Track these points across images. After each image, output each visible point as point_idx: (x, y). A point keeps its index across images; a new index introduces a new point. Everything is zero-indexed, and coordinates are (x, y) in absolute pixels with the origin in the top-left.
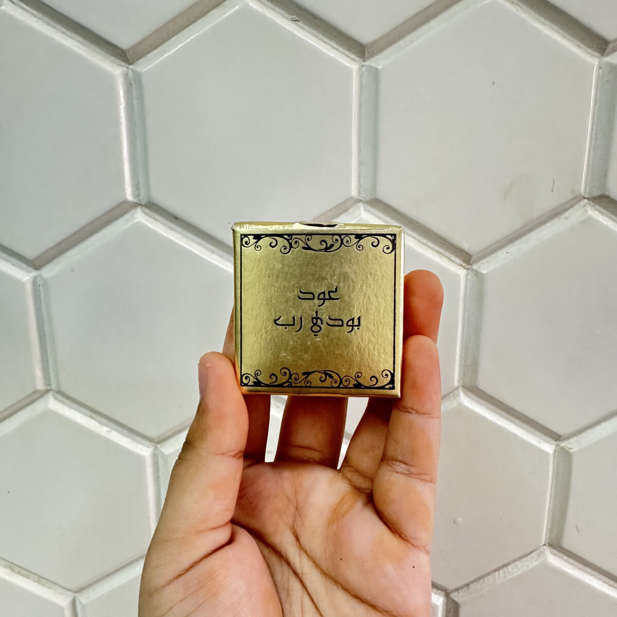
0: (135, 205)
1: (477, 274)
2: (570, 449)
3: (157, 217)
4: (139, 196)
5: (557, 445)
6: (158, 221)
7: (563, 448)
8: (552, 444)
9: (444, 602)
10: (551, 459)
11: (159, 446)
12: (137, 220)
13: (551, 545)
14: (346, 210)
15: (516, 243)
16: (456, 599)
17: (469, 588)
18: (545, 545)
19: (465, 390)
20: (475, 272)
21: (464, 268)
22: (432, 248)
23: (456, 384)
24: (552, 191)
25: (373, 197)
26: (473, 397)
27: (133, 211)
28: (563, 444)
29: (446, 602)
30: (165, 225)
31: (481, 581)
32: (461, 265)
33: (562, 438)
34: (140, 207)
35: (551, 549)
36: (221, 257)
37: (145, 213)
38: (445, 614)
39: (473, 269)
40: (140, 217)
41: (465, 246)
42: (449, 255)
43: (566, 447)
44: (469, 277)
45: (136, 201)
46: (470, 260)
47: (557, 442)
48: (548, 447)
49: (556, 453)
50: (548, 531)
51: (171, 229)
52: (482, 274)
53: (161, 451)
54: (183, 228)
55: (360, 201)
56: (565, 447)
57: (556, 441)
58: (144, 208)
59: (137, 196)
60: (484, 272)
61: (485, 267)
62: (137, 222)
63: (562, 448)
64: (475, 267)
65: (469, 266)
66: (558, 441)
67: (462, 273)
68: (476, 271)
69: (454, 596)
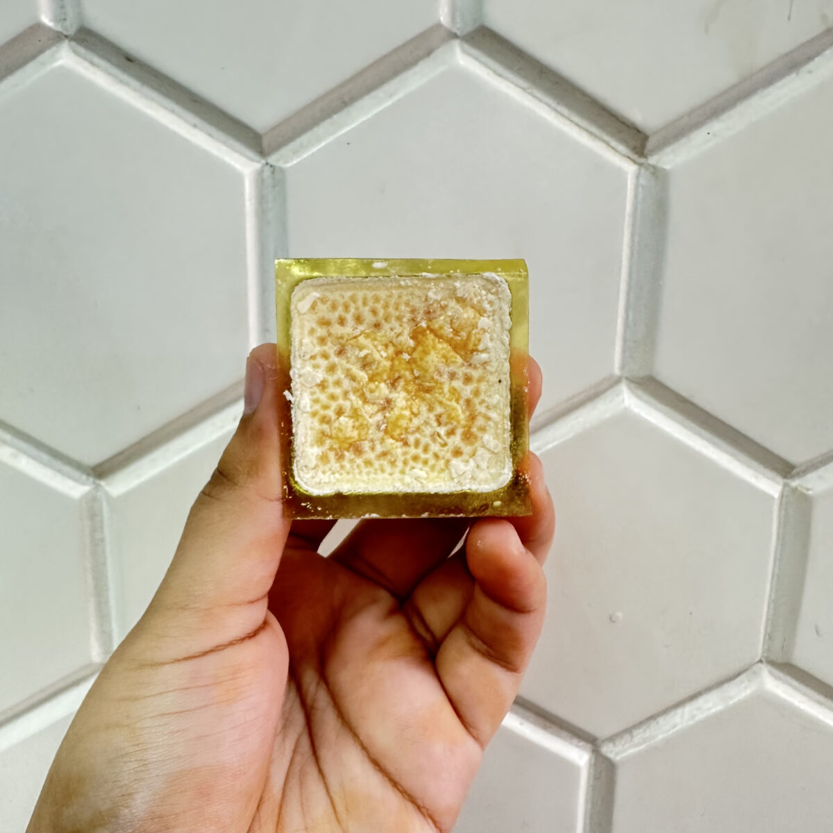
0: (58, 37)
1: (656, 172)
2: (808, 489)
3: (96, 60)
4: (65, 19)
5: (785, 485)
6: (98, 67)
7: (796, 488)
8: (778, 483)
9: (590, 760)
10: (776, 507)
11: (103, 483)
12: (59, 63)
13: (772, 663)
14: (429, 53)
15: (725, 116)
16: (611, 756)
17: (632, 737)
18: (761, 661)
19: (633, 386)
20: (652, 170)
21: (635, 162)
22: (577, 125)
23: (617, 371)
24: (789, 18)
25: (477, 25)
26: (646, 397)
27: (54, 49)
28: (795, 483)
29: (593, 761)
30: (110, 74)
31: (653, 724)
32: (629, 158)
33: (795, 472)
34: (66, 42)
35: (770, 667)
36: (210, 135)
37: (75, 52)
38: (591, 783)
39: (649, 165)
40: (66, 58)
41: (637, 115)
42: (607, 138)
43: (802, 487)
44: (642, 181)
45: (59, 28)
46: (643, 146)
47: (786, 481)
48: (771, 486)
49: (784, 500)
50: (767, 637)
51: (121, 82)
52: (664, 169)
53: (106, 493)
54: (143, 81)
55: (455, 36)
56: (799, 489)
57: (785, 477)
58: (73, 43)
59: (60, 18)
60: (668, 167)
61: (669, 159)
62: (61, 67)
63: (795, 490)
64: (652, 160)
65: (642, 160)
66: (788, 479)
67: (630, 169)
68: (654, 167)
69: (608, 750)
